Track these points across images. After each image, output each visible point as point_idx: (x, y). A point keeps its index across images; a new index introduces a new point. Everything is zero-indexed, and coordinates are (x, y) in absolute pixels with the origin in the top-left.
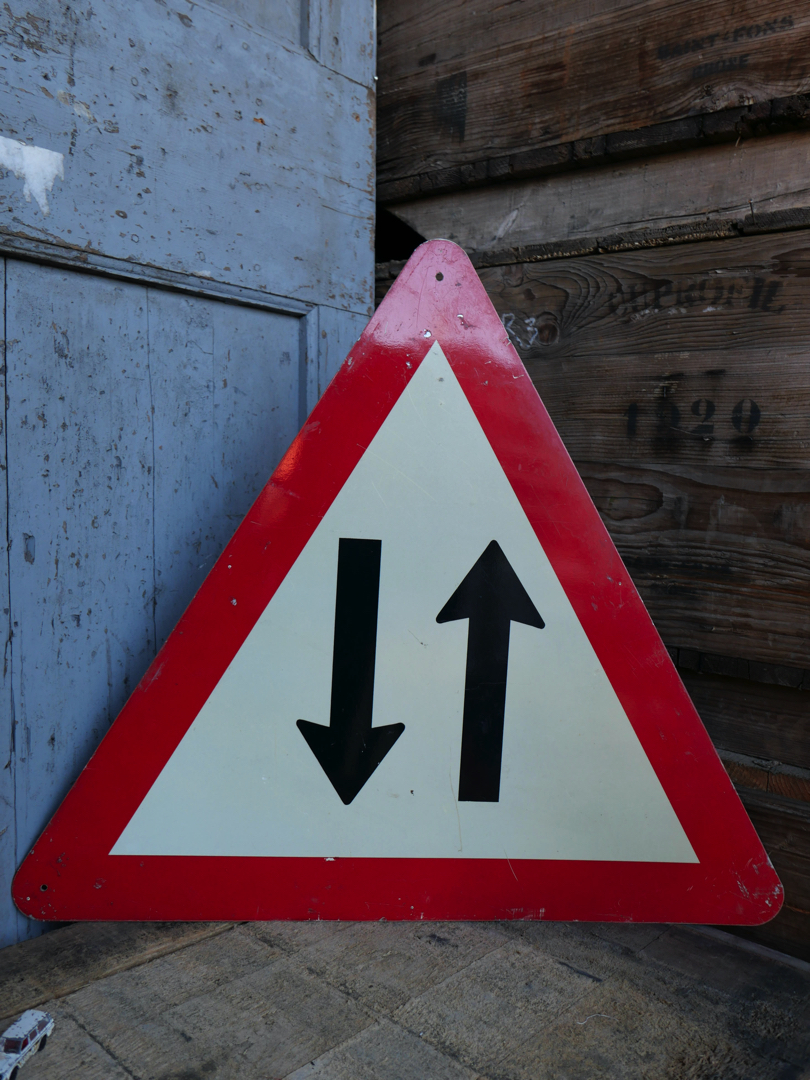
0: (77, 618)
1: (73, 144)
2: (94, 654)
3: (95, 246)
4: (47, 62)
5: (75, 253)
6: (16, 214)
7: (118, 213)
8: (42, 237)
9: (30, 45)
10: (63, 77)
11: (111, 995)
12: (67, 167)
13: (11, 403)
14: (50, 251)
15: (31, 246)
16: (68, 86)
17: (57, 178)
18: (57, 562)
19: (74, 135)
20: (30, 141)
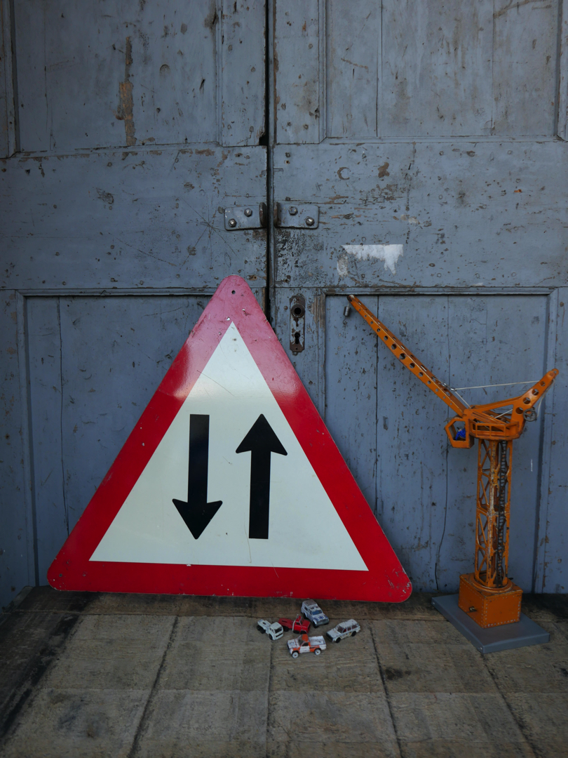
0: (407, 456)
1: (408, 238)
2: (415, 473)
3: (418, 284)
4: (395, 204)
5: (408, 289)
6: (380, 278)
7: (430, 265)
8: (392, 285)
9: (388, 199)
10: (403, 208)
11: (390, 627)
12: (405, 249)
13: (379, 360)
14: (396, 290)
15: (388, 290)
16: (406, 211)
17: (400, 256)
18: (398, 430)
19: (408, 234)
20: (388, 243)
